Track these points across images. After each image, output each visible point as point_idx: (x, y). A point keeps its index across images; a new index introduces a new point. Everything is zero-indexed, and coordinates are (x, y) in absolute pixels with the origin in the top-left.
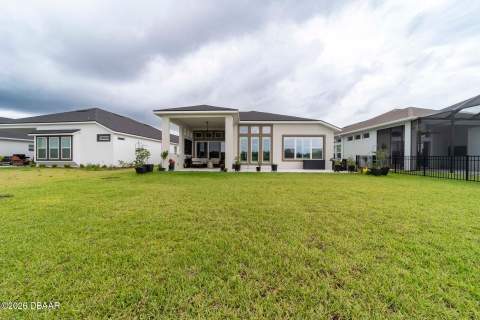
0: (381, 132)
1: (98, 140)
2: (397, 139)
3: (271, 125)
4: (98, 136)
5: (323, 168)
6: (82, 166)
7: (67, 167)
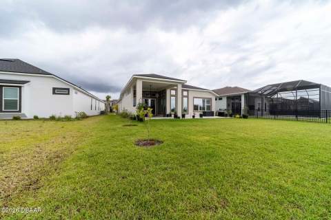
0: (229, 98)
1: (54, 93)
2: (237, 101)
3: (188, 91)
4: (54, 89)
5: (213, 115)
6: (36, 118)
7: (16, 119)
